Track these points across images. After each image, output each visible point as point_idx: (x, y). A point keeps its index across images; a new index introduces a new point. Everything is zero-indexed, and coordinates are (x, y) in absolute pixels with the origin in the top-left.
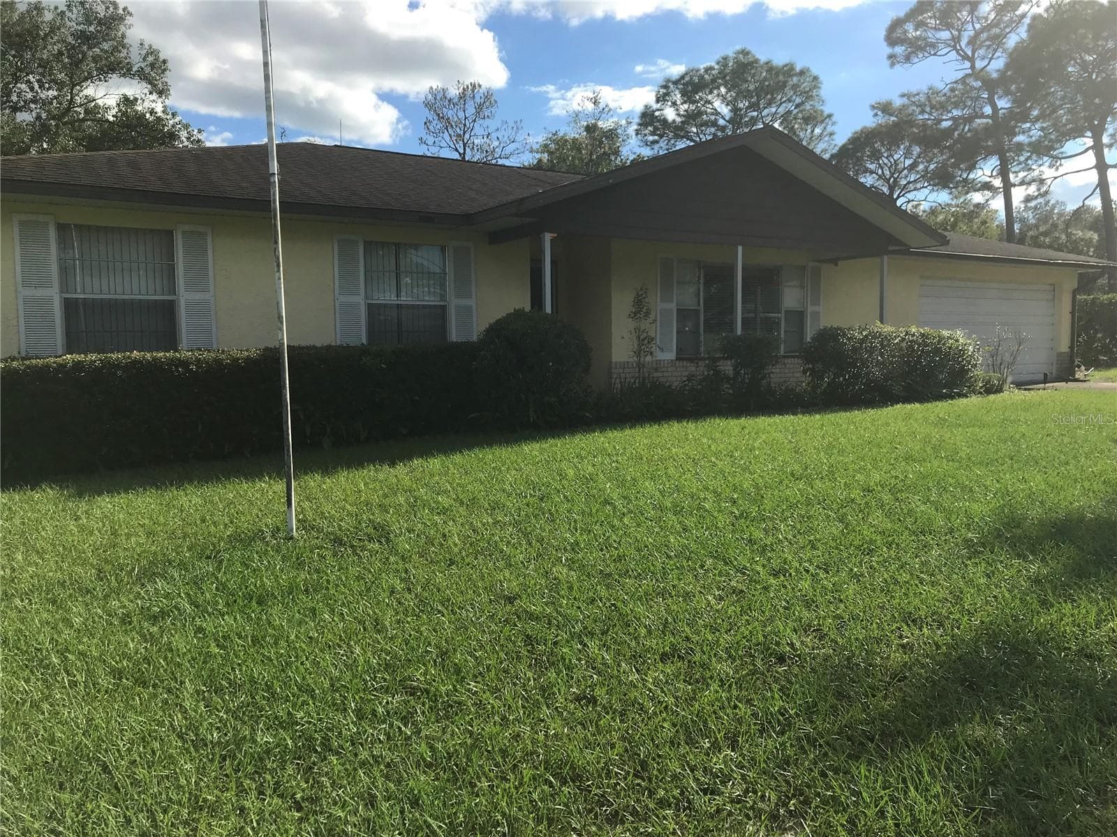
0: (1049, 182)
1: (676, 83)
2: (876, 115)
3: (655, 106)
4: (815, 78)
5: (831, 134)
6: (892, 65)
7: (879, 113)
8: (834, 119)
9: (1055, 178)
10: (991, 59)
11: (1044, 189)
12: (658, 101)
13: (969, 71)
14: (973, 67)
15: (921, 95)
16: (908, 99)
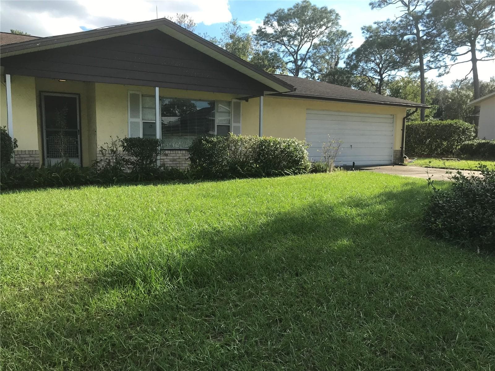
0: (449, 67)
1: (273, 15)
2: (364, 32)
3: (263, 27)
4: (337, 15)
5: (351, 42)
6: (373, 8)
7: (365, 31)
8: (352, 35)
9: (453, 65)
10: (416, 6)
11: (447, 71)
12: (264, 24)
13: (407, 12)
14: (408, 10)
15: (384, 23)
16: (378, 25)
